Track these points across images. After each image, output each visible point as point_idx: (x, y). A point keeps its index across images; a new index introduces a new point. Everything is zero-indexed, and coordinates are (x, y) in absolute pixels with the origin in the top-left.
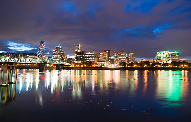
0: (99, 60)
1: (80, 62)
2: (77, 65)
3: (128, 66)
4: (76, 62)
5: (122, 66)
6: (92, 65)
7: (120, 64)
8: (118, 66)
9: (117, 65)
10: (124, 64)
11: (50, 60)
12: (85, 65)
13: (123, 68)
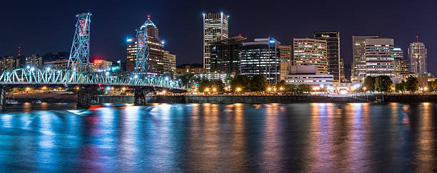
0: (294, 69)
1: (223, 76)
2: (207, 90)
3: (400, 92)
4: (209, 76)
5: (377, 90)
6: (263, 89)
7: (371, 82)
8: (363, 91)
9: (358, 86)
10: (385, 82)
11: (111, 71)
12: (239, 89)
13: (379, 96)
